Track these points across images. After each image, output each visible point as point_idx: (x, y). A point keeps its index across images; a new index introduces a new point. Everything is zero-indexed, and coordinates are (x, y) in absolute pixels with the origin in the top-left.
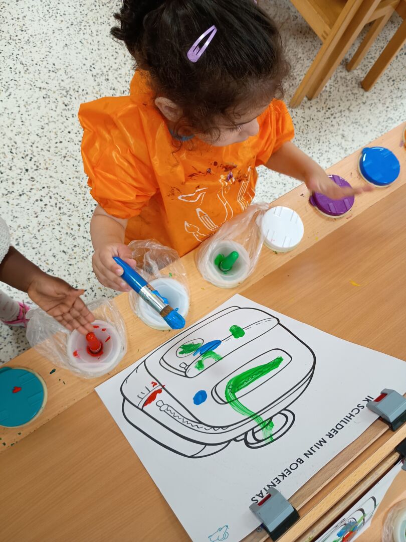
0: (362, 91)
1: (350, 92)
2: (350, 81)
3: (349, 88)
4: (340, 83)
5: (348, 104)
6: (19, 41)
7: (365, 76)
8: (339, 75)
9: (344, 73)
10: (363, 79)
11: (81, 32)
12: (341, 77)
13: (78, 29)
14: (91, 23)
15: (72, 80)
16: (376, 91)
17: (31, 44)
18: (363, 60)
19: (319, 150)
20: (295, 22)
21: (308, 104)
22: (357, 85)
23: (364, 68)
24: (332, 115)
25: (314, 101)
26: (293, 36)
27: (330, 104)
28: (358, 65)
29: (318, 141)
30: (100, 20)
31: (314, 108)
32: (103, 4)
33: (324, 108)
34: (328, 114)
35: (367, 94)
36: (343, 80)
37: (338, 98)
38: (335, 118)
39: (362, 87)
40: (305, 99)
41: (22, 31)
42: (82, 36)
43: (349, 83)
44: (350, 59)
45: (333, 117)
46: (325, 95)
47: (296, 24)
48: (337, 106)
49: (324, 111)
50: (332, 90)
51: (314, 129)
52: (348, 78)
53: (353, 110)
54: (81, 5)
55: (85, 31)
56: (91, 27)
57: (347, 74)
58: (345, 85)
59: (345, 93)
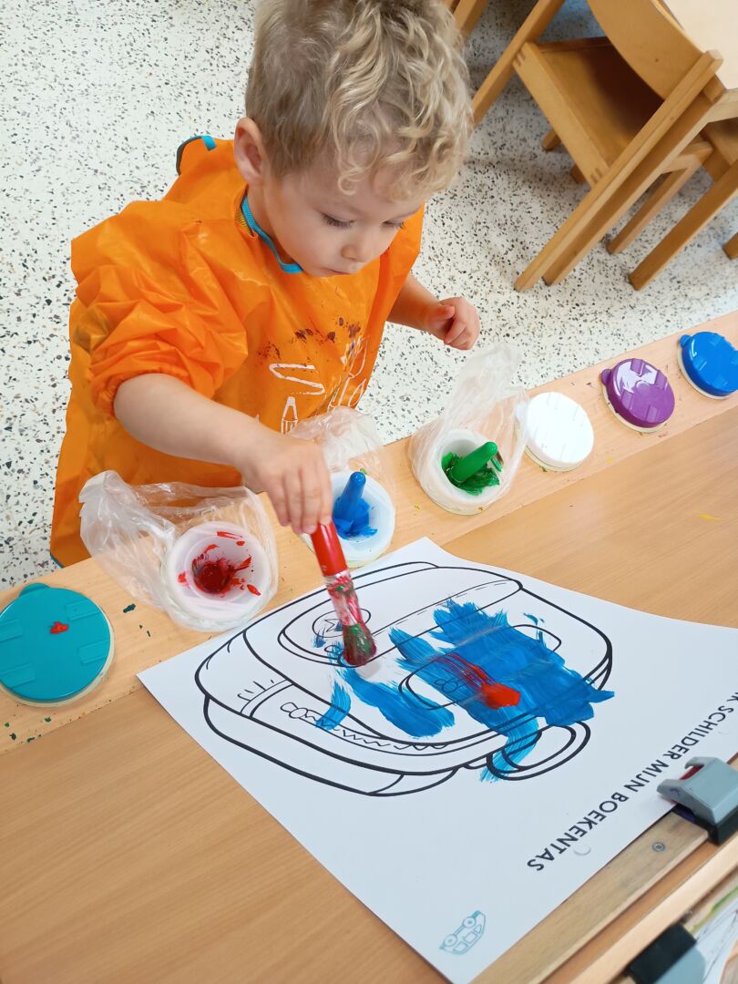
0: (629, 288)
1: (611, 287)
2: (613, 269)
3: (609, 279)
4: (596, 270)
5: (608, 303)
6: (71, 88)
7: (636, 266)
8: (597, 256)
9: (604, 256)
10: (632, 270)
11: (182, 99)
12: (598, 261)
13: (177, 94)
14: (200, 89)
15: (154, 170)
16: (651, 292)
17: (91, 97)
18: (633, 242)
19: (559, 366)
20: (532, 163)
21: (545, 291)
22: (622, 278)
23: (634, 254)
24: (581, 315)
25: (554, 288)
26: (528, 183)
27: (580, 299)
28: (625, 247)
29: (557, 352)
30: (216, 88)
31: (553, 299)
32: (226, 65)
33: (570, 303)
34: (575, 313)
35: (637, 294)
36: (602, 266)
37: (592, 292)
38: (585, 321)
39: (631, 283)
40: (541, 282)
41: (78, 73)
42: (180, 105)
43: (611, 272)
44: (614, 236)
45: (582, 319)
46: (572, 283)
47: (534, 166)
48: (589, 303)
49: (570, 306)
50: (583, 277)
51: (552, 332)
52: (610, 264)
53: (614, 314)
54: (186, 57)
55: (188, 99)
56: (199, 95)
57: (608, 257)
58: (604, 273)
59: (604, 286)
